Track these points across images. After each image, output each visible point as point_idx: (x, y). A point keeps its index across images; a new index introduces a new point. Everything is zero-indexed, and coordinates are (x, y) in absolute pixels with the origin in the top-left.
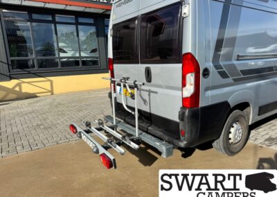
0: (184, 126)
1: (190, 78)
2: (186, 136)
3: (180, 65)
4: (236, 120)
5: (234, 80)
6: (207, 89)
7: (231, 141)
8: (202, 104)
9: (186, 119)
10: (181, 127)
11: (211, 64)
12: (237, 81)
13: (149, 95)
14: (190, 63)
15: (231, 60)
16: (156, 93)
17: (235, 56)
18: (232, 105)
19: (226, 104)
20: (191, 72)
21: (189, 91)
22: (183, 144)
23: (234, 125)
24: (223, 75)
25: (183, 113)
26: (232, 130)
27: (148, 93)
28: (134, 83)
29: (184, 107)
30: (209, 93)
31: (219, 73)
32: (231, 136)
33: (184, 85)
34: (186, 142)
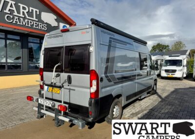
0: (91, 109)
1: (94, 82)
2: (93, 114)
3: (89, 75)
4: (116, 104)
5: (114, 83)
6: (102, 88)
7: (114, 116)
8: (100, 96)
9: (92, 105)
10: (89, 110)
11: (104, 75)
12: (116, 83)
13: (70, 92)
14: (94, 75)
15: (112, 73)
16: (74, 90)
17: (114, 71)
18: (114, 96)
19: (111, 95)
20: (94, 79)
21: (94, 89)
22: (90, 120)
23: (115, 107)
24: (109, 80)
25: (91, 101)
26: (115, 110)
27: (68, 90)
28: (62, 85)
29: (91, 98)
30: (104, 90)
31: (108, 79)
32: (114, 113)
33: (91, 86)
34: (92, 119)
